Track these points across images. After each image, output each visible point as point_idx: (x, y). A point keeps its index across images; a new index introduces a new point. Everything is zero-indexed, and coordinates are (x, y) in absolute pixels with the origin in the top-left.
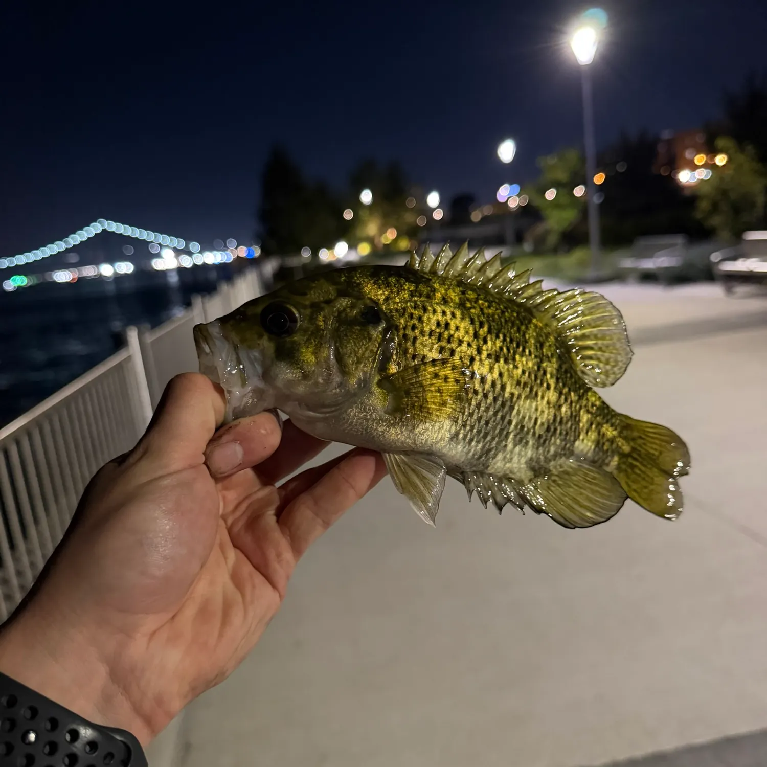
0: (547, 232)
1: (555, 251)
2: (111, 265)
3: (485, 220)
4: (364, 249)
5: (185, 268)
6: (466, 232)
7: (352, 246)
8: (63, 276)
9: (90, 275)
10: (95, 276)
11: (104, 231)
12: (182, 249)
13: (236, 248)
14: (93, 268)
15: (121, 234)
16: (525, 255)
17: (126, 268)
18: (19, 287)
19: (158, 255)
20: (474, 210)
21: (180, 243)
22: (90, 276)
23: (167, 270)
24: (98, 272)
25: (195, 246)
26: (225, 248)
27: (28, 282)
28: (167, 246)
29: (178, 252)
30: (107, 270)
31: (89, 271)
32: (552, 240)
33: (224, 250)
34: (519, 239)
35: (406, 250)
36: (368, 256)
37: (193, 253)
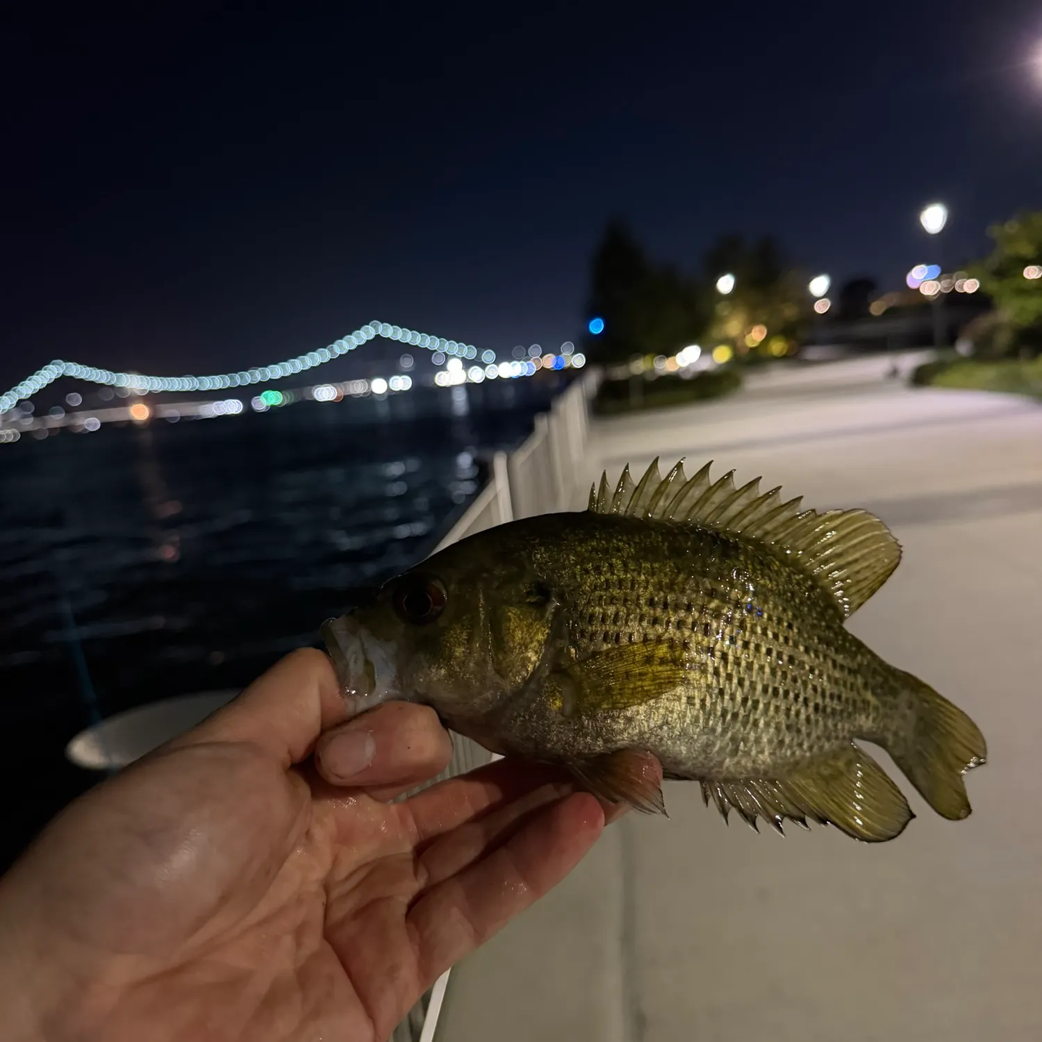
0: (995, 329)
1: (1012, 353)
2: (385, 379)
3: (890, 313)
4: (722, 355)
5: (474, 383)
6: (863, 330)
7: (707, 351)
8: (325, 393)
9: (358, 392)
10: (364, 394)
11: (378, 337)
12: (472, 360)
13: (541, 357)
14: (363, 382)
15: (398, 341)
16: (962, 360)
17: (402, 383)
18: (273, 407)
19: (443, 368)
20: (874, 301)
21: (470, 352)
22: (358, 395)
23: (452, 386)
24: (369, 389)
25: (488, 355)
26: (526, 357)
27: (284, 399)
28: (454, 356)
29: (468, 364)
30: (379, 386)
31: (357, 388)
32: (1003, 340)
33: (525, 360)
34: (951, 339)
35: (780, 356)
36: (728, 363)
37: (488, 365)
